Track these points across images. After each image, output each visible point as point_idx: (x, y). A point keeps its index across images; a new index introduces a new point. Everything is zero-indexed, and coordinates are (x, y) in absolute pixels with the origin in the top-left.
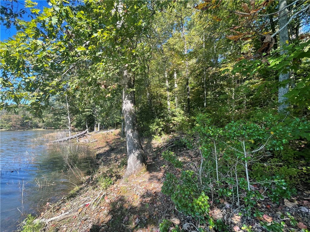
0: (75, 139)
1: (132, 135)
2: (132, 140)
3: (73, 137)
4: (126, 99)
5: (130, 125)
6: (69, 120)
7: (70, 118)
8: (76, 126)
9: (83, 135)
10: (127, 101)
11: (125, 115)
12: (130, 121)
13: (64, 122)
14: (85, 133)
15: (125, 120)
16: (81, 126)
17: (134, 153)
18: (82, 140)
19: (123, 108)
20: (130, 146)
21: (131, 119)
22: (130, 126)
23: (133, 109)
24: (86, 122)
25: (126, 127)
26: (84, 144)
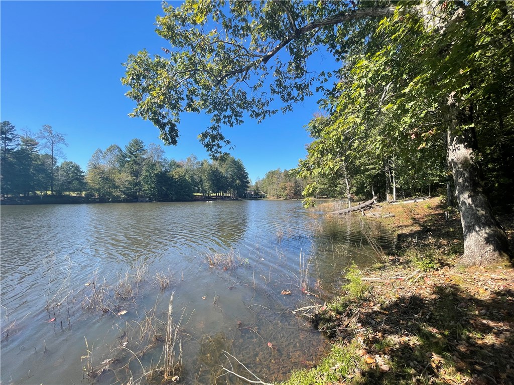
0: (359, 211)
1: (473, 201)
2: (473, 210)
3: (356, 208)
4: (454, 143)
5: (467, 184)
6: (347, 184)
7: (348, 181)
8: (357, 193)
9: (370, 207)
10: (457, 146)
11: (454, 169)
12: (465, 178)
13: (340, 187)
14: (372, 204)
15: (454, 177)
16: (364, 192)
17: (477, 232)
18: (369, 214)
19: (450, 159)
20: (468, 220)
21: (467, 175)
22: (467, 186)
23: (472, 158)
24: (371, 187)
25: (458, 188)
26: (372, 219)
